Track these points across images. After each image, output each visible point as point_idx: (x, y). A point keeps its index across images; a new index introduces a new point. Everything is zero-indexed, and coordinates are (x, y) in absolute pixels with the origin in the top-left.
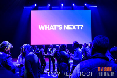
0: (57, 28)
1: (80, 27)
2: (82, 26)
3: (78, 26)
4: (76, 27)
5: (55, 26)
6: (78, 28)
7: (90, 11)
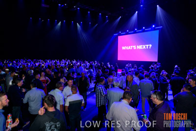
0: (133, 48)
1: (149, 47)
2: (151, 45)
3: (147, 46)
4: (146, 47)
5: (131, 47)
6: (147, 48)
7: (158, 31)
